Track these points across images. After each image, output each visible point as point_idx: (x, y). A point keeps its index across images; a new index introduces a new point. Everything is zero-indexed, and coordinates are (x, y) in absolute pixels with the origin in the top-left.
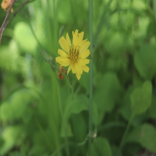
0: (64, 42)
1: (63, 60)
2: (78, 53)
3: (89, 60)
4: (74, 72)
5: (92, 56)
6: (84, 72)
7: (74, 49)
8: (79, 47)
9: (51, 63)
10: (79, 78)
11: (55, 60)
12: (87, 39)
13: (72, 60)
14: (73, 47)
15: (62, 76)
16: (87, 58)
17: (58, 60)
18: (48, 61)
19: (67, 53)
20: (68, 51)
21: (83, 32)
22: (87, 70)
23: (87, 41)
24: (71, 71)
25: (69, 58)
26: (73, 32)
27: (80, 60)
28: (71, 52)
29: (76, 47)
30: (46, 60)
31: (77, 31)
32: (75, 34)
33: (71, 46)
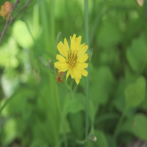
0: (63, 47)
1: (61, 65)
2: (76, 57)
3: (88, 64)
4: (72, 77)
5: (90, 60)
6: (83, 76)
7: (73, 53)
8: (78, 51)
9: (50, 68)
10: (78, 82)
11: (54, 65)
12: (85, 43)
13: (71, 64)
14: (71, 51)
15: (61, 79)
16: (85, 62)
17: (56, 65)
18: (46, 67)
19: (65, 58)
20: (66, 56)
21: (81, 36)
22: (86, 74)
23: (85, 45)
24: (70, 76)
25: (68, 62)
26: (71, 37)
27: (79, 64)
28: (69, 56)
29: (74, 52)
30: (44, 66)
31: (75, 35)
32: (73, 39)
33: (69, 50)
